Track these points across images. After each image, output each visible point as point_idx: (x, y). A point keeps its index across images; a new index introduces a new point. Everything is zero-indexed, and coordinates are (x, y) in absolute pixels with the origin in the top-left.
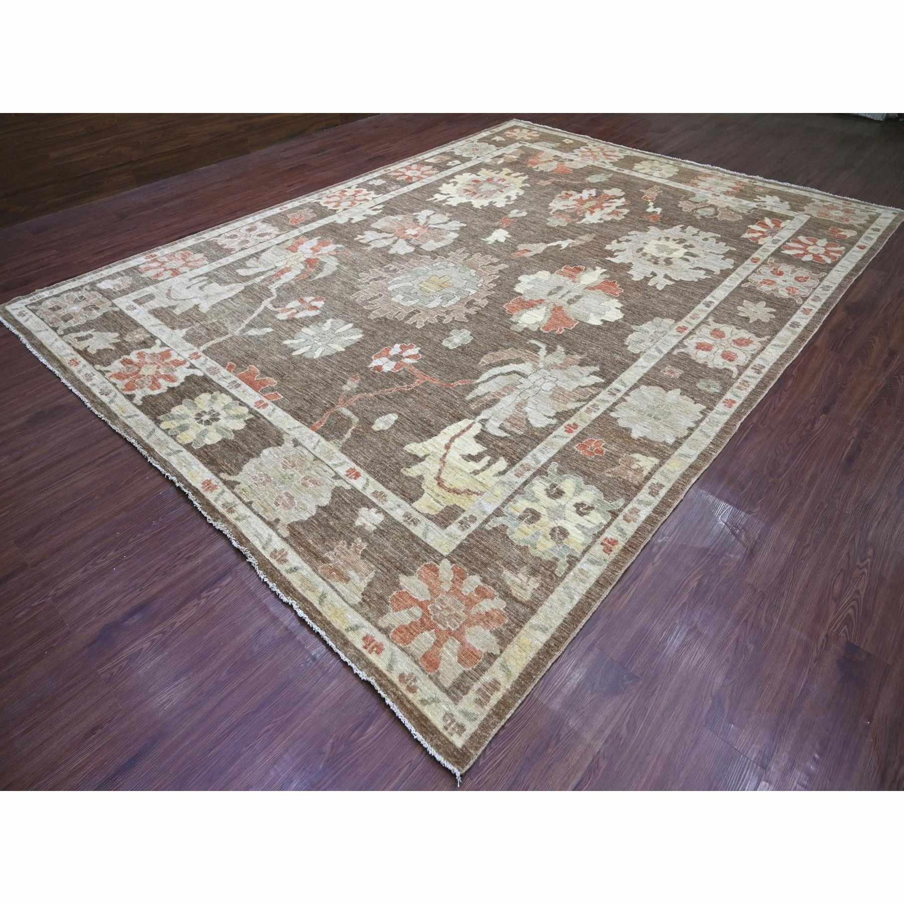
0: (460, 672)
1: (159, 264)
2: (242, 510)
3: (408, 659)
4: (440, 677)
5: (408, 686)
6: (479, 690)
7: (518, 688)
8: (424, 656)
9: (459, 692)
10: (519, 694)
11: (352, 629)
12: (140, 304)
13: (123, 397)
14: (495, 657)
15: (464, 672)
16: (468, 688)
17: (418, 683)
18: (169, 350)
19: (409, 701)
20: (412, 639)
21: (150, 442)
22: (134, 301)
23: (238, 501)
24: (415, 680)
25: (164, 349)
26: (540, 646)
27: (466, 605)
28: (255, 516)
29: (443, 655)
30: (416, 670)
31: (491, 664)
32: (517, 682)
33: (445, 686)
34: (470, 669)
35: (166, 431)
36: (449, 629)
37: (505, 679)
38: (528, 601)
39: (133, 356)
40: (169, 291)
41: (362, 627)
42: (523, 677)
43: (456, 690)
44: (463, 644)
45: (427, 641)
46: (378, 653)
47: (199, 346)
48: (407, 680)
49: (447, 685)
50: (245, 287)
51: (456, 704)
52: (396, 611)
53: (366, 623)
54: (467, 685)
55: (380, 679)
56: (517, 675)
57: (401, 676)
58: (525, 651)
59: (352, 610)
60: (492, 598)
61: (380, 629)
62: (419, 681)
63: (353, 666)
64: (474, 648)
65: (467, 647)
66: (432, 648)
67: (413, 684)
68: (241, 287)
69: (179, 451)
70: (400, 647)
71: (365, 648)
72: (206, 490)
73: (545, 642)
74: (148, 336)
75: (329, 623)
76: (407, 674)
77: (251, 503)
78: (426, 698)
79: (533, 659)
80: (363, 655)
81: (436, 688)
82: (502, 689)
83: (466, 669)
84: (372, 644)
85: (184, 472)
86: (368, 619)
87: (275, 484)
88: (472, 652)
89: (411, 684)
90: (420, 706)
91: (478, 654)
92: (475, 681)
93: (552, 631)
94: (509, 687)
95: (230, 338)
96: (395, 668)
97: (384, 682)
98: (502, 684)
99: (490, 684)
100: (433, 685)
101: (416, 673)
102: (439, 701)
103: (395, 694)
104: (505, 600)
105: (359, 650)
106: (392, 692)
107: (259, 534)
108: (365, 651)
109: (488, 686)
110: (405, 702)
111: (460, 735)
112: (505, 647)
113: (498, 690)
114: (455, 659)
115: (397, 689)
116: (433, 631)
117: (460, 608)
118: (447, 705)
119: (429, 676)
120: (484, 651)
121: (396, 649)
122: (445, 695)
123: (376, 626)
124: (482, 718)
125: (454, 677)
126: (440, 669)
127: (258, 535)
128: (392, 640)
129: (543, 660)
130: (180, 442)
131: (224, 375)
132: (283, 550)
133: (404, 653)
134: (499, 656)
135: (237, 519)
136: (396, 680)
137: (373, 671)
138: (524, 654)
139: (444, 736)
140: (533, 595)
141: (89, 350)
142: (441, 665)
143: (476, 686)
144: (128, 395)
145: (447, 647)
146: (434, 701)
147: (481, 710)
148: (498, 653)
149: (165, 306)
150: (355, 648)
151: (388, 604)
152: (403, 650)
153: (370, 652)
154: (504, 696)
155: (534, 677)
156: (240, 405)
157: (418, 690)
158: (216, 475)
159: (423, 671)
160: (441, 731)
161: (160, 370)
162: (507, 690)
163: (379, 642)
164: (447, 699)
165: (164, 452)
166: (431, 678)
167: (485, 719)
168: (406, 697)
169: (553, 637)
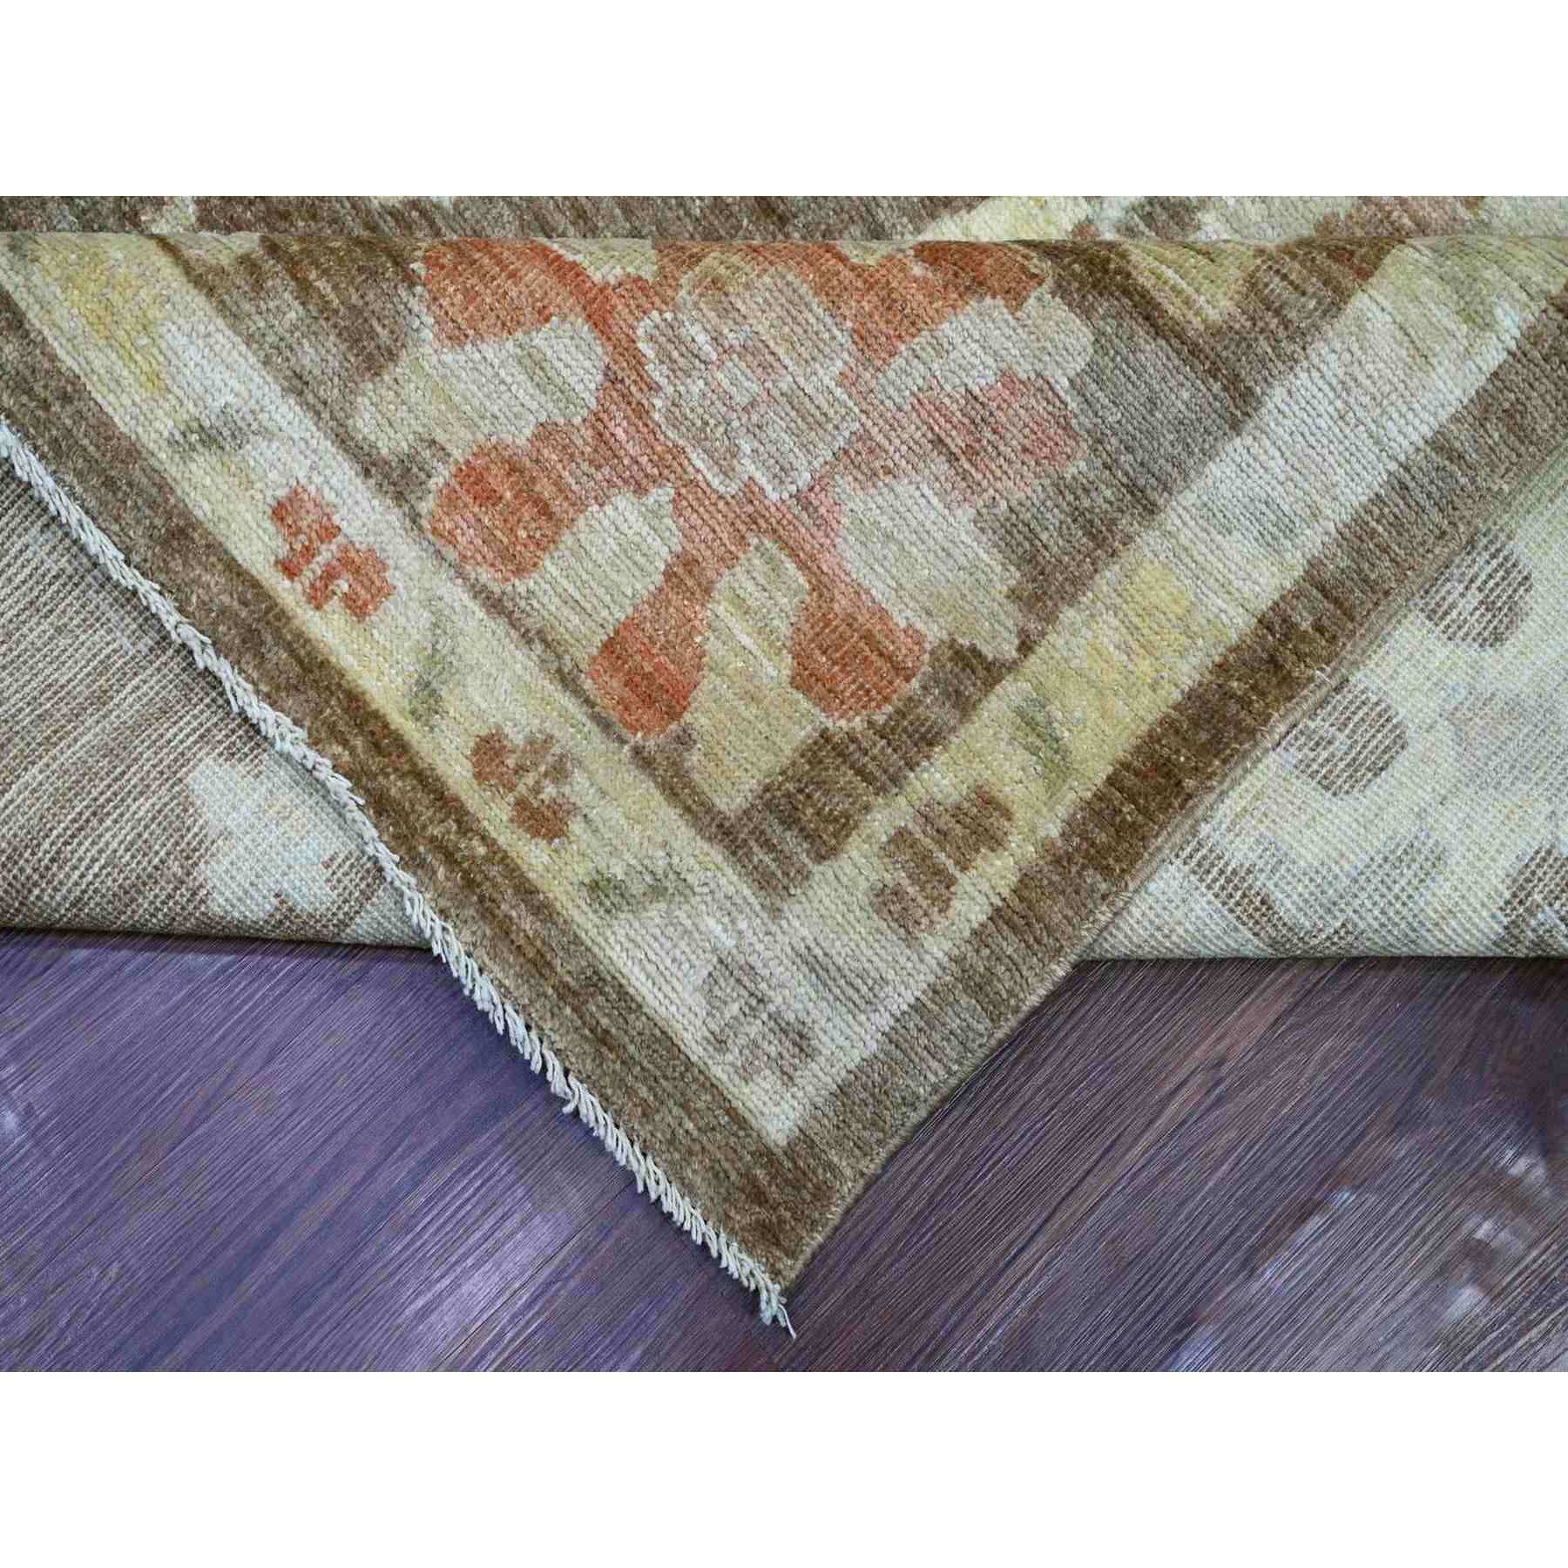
0: (803, 733)
3: (523, 662)
4: (694, 758)
5: (521, 804)
6: (901, 837)
7: (1102, 838)
8: (608, 647)
9: (791, 841)
10: (1106, 871)
11: (210, 439)
14: (992, 672)
15: (825, 735)
16: (844, 825)
17: (579, 787)
19: (526, 891)
20: (545, 544)
24: (559, 772)
26: (1237, 623)
27: (861, 337)
29: (713, 645)
30: (563, 714)
31: (965, 707)
32: (1100, 809)
33: (721, 803)
34: (858, 723)
36: (751, 491)
37: (1037, 788)
38: (1216, 332)
41: (265, 433)
42: (1130, 780)
43: (775, 830)
44: (821, 586)
45: (629, 550)
46: (357, 608)
48: (521, 769)
49: (730, 802)
51: (776, 913)
52: (457, 338)
53: (286, 414)
54: (840, 805)
55: (375, 763)
56: (1100, 771)
57: (489, 750)
58: (1148, 649)
59: (198, 300)
60: (1015, 297)
61: (368, 463)
62: (579, 777)
63: (223, 669)
64: (884, 616)
65: (841, 604)
66: (658, 599)
67: (549, 791)
70: (479, 592)
71: (289, 569)
73: (1264, 605)
75: (71, 392)
76: (517, 738)
78: (618, 871)
79: (1189, 696)
80: (275, 615)
81: (671, 814)
82: (1014, 841)
83: (839, 725)
84: (327, 554)
86: (298, 385)
88: (868, 637)
89: (537, 790)
90: (584, 918)
91: (902, 648)
92: (878, 792)
93: (1312, 540)
94: (1054, 831)
96: (452, 704)
97: (396, 787)
98: (1020, 814)
99: (957, 813)
100: (657, 797)
101: (567, 739)
102: (684, 889)
103: (450, 858)
104: (1087, 313)
105: (256, 584)
106: (438, 845)
108: (288, 593)
109: (945, 822)
110: (509, 907)
111: (788, 1078)
112: (1050, 618)
113: (996, 842)
114: (776, 670)
115: (466, 824)
116: (661, 495)
117: (820, 352)
118: (729, 909)
119: (637, 751)
120: (934, 633)
121: (456, 595)
122: (716, 854)
123: (344, 440)
124: (900, 999)
125: (767, 761)
126: (699, 718)
128: (437, 540)
129: (1245, 703)
133: (500, 626)
134: (1012, 667)
136: (457, 773)
137: (333, 710)
138: (1145, 666)
139: (712, 1087)
140: (1252, 283)
142: (700, 697)
143: (884, 819)
145: (738, 602)
146: (657, 891)
147: (903, 954)
148: (1009, 650)
150: (233, 569)
151: (410, 280)
152: (495, 605)
153: (318, 597)
154: (1026, 880)
155: (1190, 783)
157: (576, 827)
159: (605, 725)
160: (696, 1052)
162: (1046, 847)
163: (361, 540)
164: (730, 880)
166: (643, 760)
167: (918, 1007)
168: (512, 870)
169: (1316, 581)
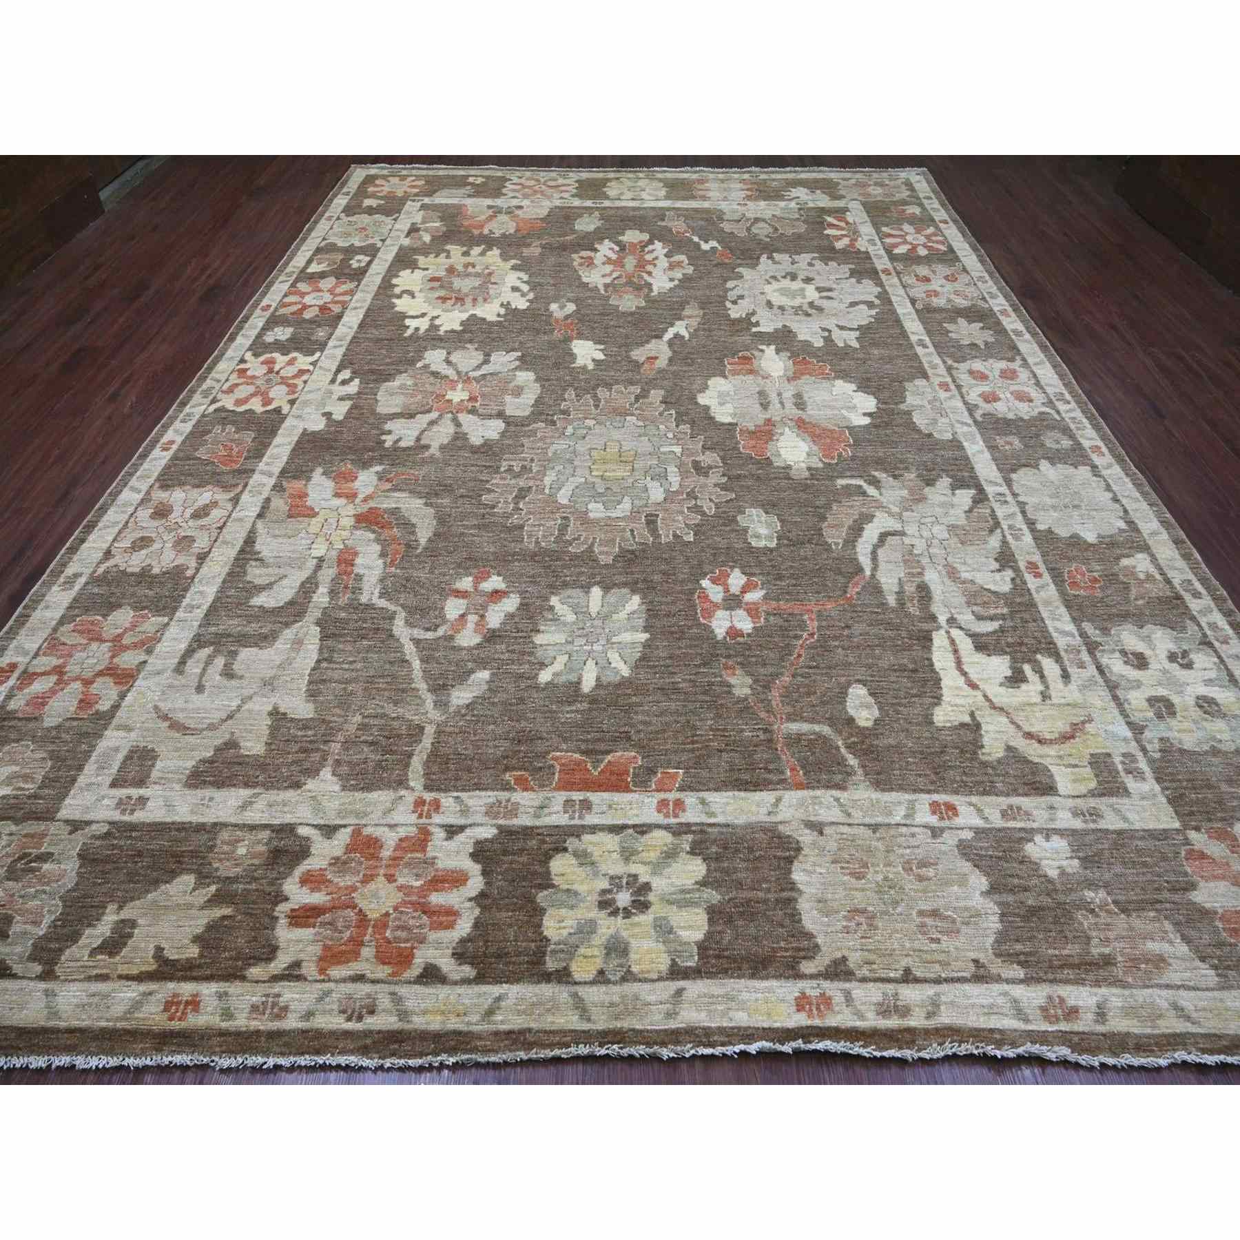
1: (54, 678)
2: (910, 994)
12: (141, 782)
13: (418, 988)
18: (357, 832)
21: (601, 1023)
22: (114, 785)
23: (890, 988)
25: (343, 837)
28: (945, 987)
35: (601, 978)
39: (297, 894)
40: (165, 718)
47: (402, 783)
50: (318, 623)
68: (309, 631)
69: (679, 992)
72: (821, 1015)
74: (265, 834)
77: (907, 971)
85: (741, 1019)
87: (886, 913)
95: (439, 733)
107: (991, 1006)
127: (991, 1010)
130: (655, 976)
131: (536, 803)
132: (1050, 998)
135: (929, 1015)
141: (171, 955)
144: (421, 976)
149: (209, 754)
156: (643, 833)
158: (799, 976)
161: (401, 881)
165: (658, 1017)
